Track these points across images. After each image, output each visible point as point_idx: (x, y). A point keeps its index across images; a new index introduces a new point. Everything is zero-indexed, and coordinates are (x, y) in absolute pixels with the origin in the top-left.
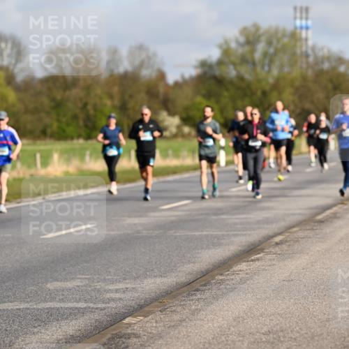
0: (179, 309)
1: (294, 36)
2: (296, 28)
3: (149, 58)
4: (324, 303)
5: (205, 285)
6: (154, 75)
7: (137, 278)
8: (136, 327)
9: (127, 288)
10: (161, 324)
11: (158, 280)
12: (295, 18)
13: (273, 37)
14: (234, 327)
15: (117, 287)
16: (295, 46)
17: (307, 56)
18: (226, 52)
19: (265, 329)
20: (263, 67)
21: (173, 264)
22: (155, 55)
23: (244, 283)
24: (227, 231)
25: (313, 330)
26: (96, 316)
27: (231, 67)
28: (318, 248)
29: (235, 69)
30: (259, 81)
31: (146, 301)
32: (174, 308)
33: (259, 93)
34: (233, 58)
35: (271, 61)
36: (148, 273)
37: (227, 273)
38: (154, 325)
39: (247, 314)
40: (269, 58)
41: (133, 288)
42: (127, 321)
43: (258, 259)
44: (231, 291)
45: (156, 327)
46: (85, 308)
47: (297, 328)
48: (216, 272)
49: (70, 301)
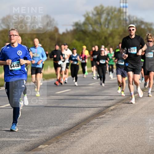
0: (65, 141)
1: (120, 11)
2: (121, 7)
3: (51, 22)
4: (134, 138)
5: (77, 130)
6: (53, 29)
7: (45, 126)
8: (44, 150)
9: (40, 131)
10: (57, 148)
11: (55, 127)
12: (120, 2)
13: (110, 11)
14: (91, 150)
15: (35, 131)
16: (120, 16)
17: (126, 21)
18: (88, 19)
19: (106, 151)
20: (105, 26)
21: (62, 120)
22: (53, 20)
23: (96, 129)
24: (88, 104)
25: (129, 151)
26: (26, 145)
27: (90, 26)
28: (131, 112)
29: (92, 26)
30: (103, 32)
31: (49, 137)
32: (63, 141)
33: (103, 38)
34: (91, 22)
35: (109, 23)
36: (50, 124)
37: (88, 124)
38: (53, 149)
39: (97, 144)
40: (108, 21)
41: (43, 131)
42: (40, 147)
43: (103, 118)
44: (90, 133)
45: (54, 150)
46: (20, 141)
47: (121, 150)
48: (83, 123)
49: (13, 137)
